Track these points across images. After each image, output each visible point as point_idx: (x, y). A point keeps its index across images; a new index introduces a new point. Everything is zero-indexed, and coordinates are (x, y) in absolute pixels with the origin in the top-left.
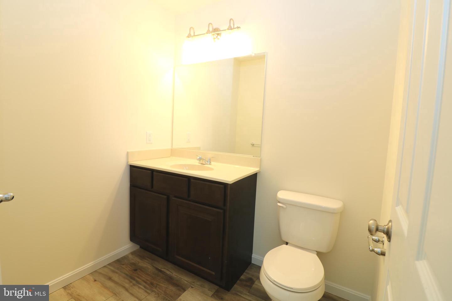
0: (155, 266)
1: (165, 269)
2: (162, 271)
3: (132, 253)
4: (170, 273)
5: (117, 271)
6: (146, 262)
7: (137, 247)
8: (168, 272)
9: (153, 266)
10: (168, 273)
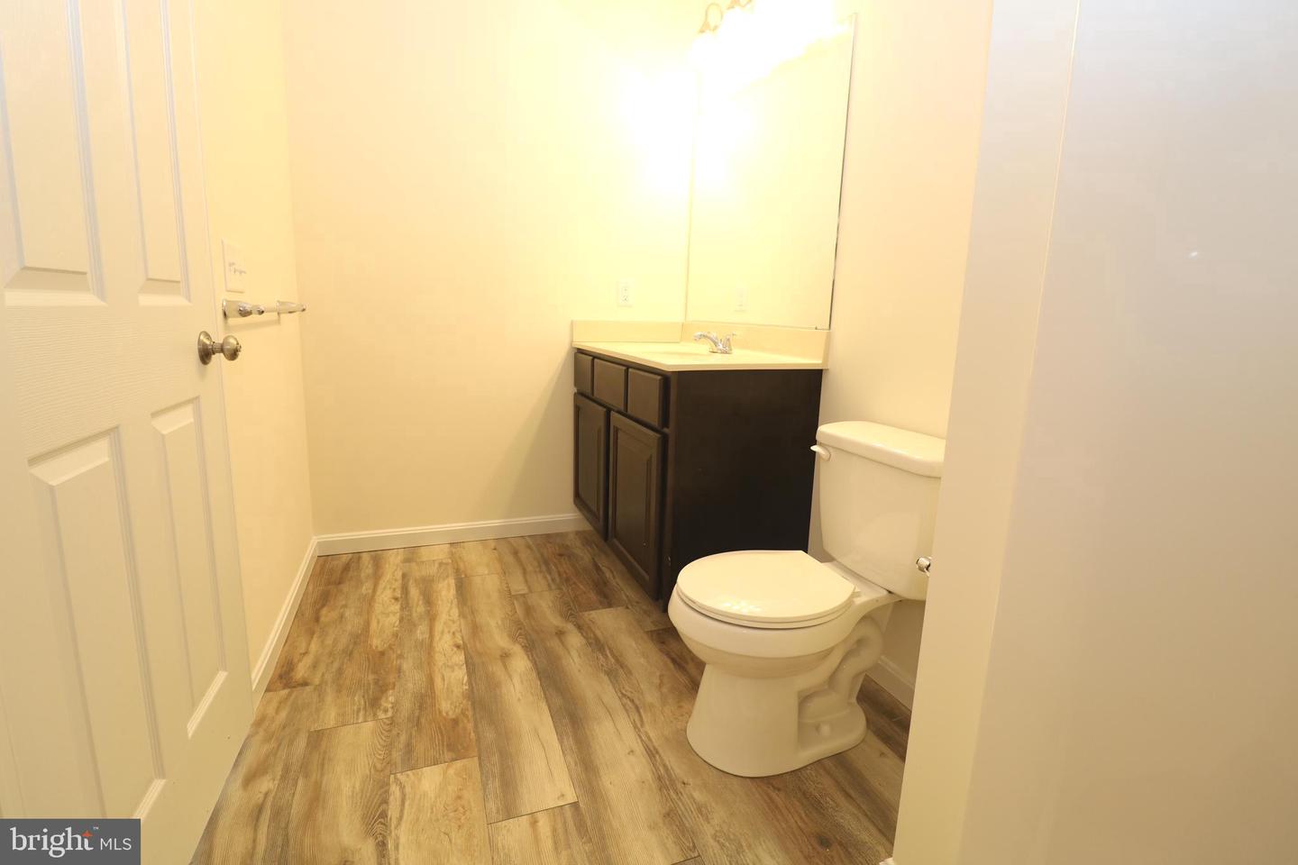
0: (596, 559)
1: (609, 568)
2: (601, 570)
3: (578, 533)
4: (611, 576)
5: (534, 548)
6: (588, 551)
7: (586, 526)
8: (608, 574)
9: (593, 559)
10: (608, 576)
